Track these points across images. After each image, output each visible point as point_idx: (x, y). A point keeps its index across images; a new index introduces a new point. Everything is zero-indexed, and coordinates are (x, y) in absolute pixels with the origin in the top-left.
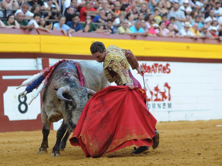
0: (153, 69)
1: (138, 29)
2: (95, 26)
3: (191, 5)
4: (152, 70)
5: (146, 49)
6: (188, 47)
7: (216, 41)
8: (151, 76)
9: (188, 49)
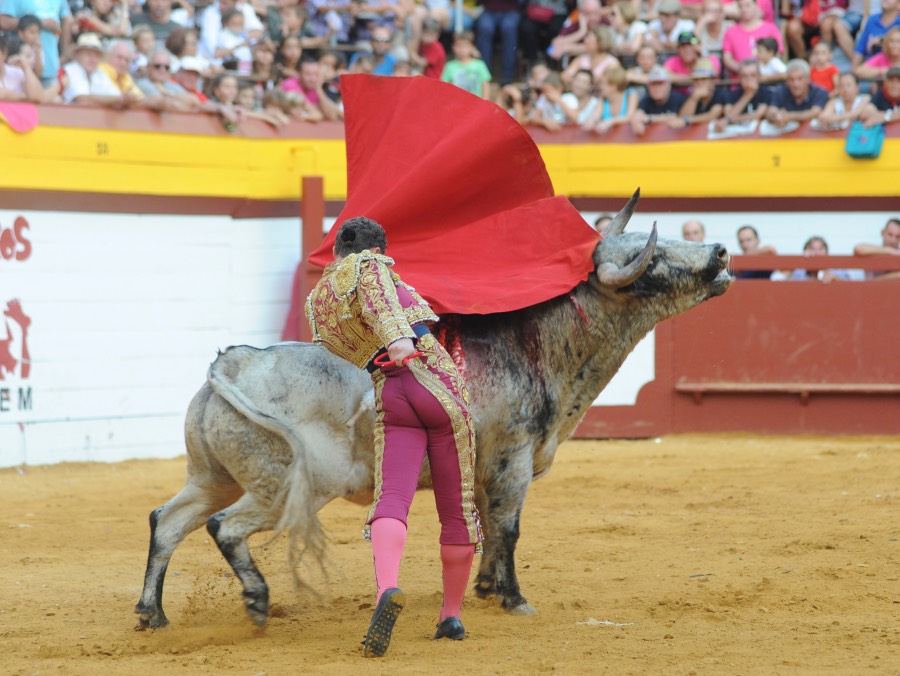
6: (102, 148)
9: (103, 156)
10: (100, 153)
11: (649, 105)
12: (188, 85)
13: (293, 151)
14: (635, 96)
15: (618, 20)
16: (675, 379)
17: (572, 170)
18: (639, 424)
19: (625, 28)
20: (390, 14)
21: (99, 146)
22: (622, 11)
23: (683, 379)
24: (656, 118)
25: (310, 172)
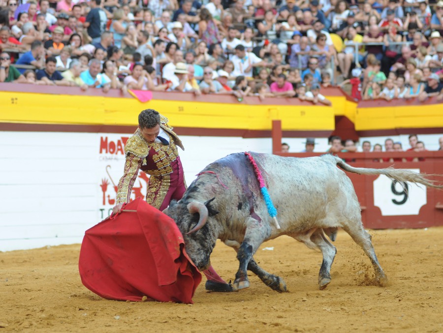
0: (119, 147)
1: (94, 76)
2: (18, 72)
3: (188, 32)
4: (118, 150)
5: (106, 111)
6: (181, 109)
7: (229, 98)
8: (116, 159)
9: (181, 112)
10: (180, 110)
11: (429, 90)
12: (223, 82)
13: (269, 110)
14: (423, 86)
15: (419, 55)
16: (435, 203)
17: (396, 117)
18: (420, 222)
19: (423, 58)
20: (324, 55)
21: (179, 108)
22: (421, 51)
23: (439, 203)
24: (431, 94)
25: (275, 118)
